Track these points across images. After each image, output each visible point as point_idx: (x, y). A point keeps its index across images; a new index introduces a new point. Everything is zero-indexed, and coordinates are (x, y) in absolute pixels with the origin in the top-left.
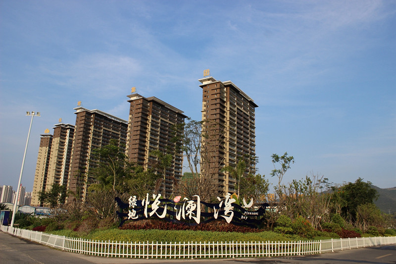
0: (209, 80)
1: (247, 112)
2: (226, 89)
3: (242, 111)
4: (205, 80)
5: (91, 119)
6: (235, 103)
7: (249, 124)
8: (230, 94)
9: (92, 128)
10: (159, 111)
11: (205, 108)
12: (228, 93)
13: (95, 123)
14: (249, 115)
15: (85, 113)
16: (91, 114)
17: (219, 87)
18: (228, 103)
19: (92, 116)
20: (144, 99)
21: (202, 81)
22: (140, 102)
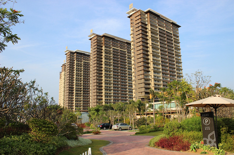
0: (133, 11)
1: (171, 31)
2: (147, 15)
3: (165, 31)
4: (130, 12)
5: (74, 56)
6: (156, 24)
7: (173, 40)
8: (150, 18)
9: (75, 62)
10: (111, 43)
11: (132, 32)
12: (149, 18)
13: (77, 58)
14: (172, 33)
15: (69, 53)
16: (74, 53)
17: (140, 14)
18: (149, 25)
19: (75, 54)
20: (97, 36)
21: (128, 13)
22: (96, 38)
